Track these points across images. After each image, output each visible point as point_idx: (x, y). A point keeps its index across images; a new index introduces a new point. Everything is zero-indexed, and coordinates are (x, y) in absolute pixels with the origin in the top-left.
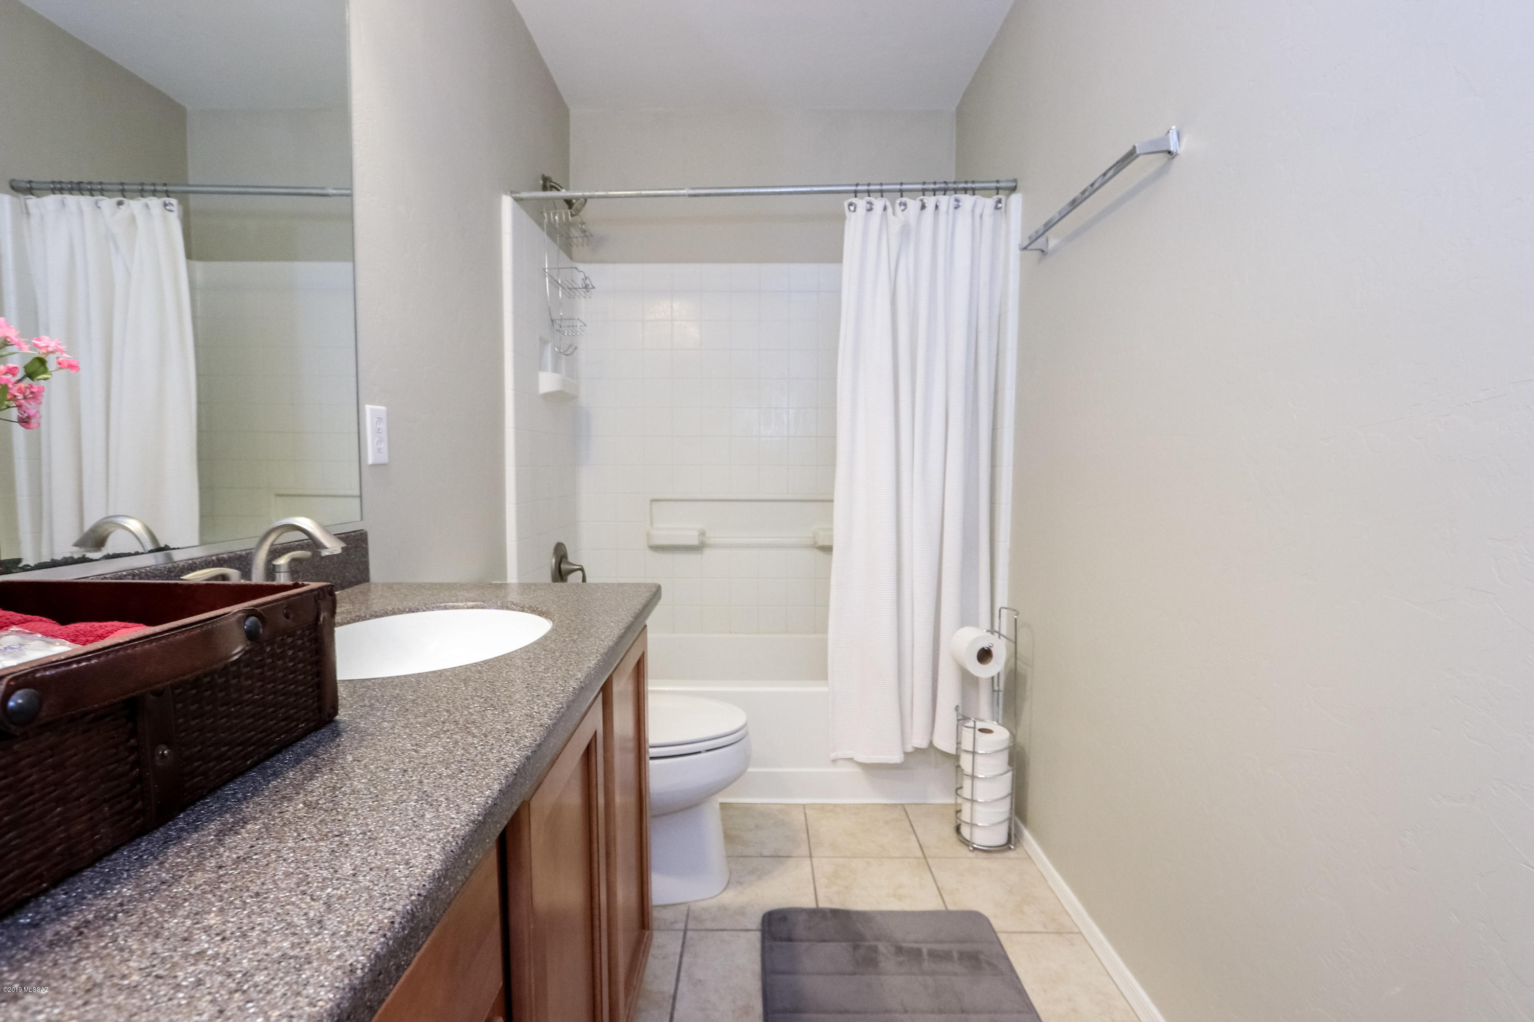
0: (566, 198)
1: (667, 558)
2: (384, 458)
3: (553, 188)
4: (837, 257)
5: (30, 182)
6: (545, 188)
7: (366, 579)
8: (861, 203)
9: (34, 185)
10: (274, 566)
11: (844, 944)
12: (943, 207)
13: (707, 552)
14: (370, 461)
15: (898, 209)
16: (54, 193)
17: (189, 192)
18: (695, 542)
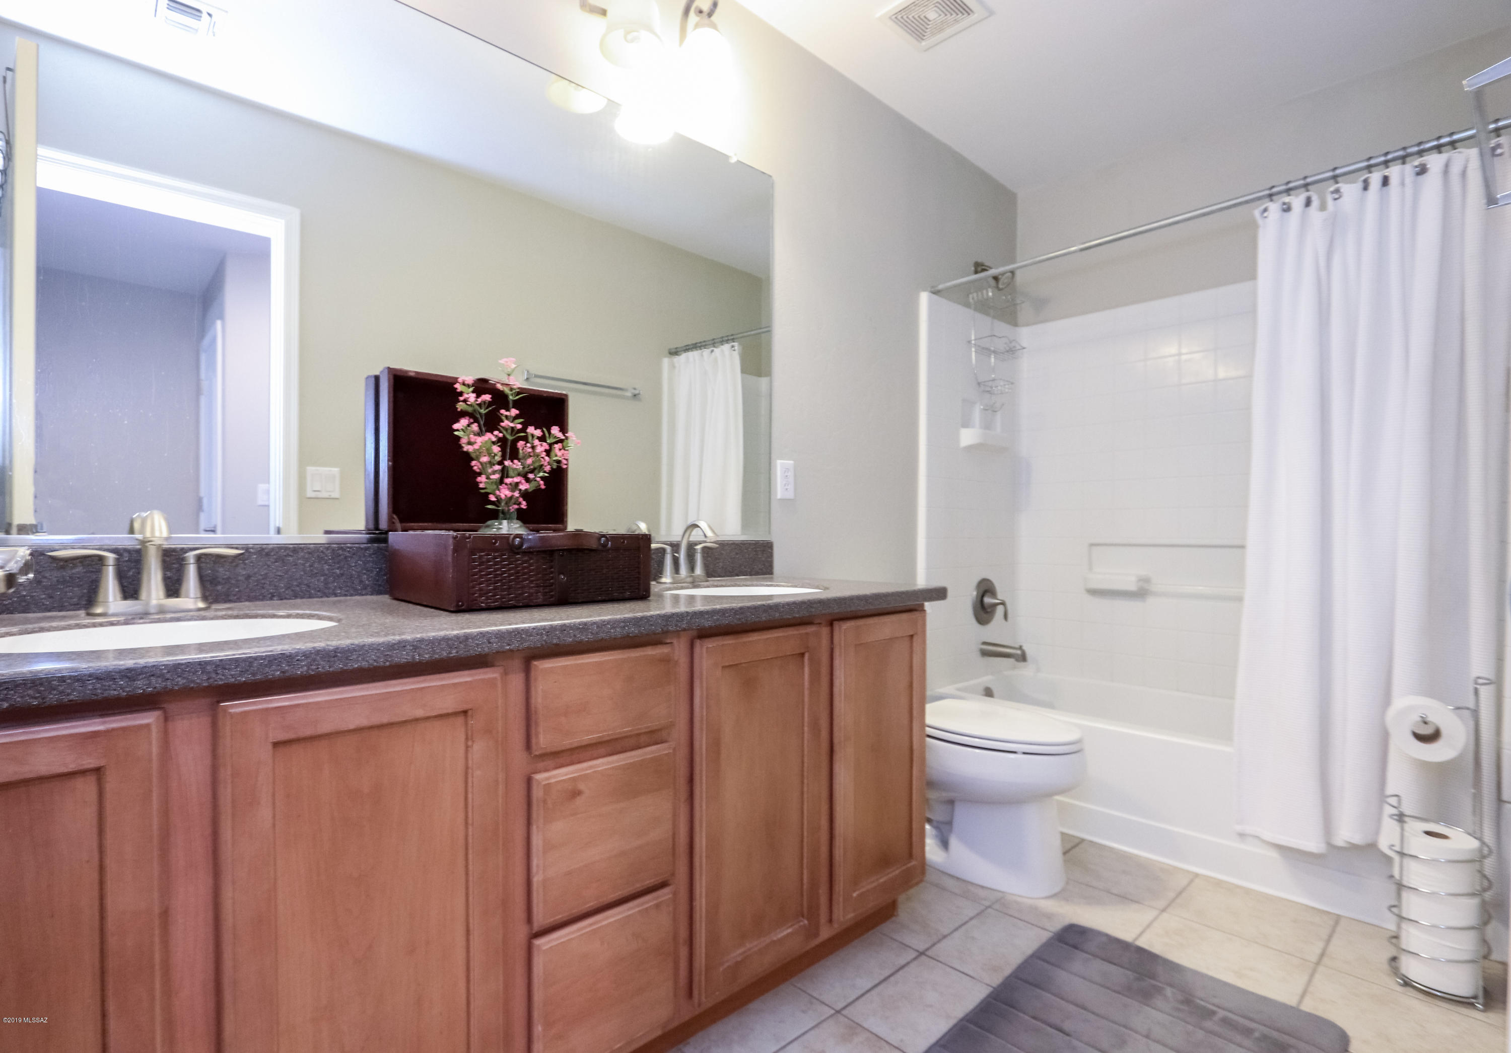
0: (994, 275)
1: (1105, 604)
2: (790, 495)
3: (984, 270)
4: (1251, 274)
5: (676, 348)
6: (976, 272)
7: (771, 573)
8: (1274, 207)
9: (678, 350)
10: (695, 549)
11: (1129, 973)
12: (1394, 181)
13: (1151, 600)
14: (779, 496)
15: (1329, 199)
16: (685, 352)
17: (759, 333)
18: (1132, 587)
